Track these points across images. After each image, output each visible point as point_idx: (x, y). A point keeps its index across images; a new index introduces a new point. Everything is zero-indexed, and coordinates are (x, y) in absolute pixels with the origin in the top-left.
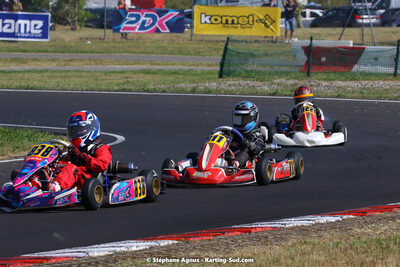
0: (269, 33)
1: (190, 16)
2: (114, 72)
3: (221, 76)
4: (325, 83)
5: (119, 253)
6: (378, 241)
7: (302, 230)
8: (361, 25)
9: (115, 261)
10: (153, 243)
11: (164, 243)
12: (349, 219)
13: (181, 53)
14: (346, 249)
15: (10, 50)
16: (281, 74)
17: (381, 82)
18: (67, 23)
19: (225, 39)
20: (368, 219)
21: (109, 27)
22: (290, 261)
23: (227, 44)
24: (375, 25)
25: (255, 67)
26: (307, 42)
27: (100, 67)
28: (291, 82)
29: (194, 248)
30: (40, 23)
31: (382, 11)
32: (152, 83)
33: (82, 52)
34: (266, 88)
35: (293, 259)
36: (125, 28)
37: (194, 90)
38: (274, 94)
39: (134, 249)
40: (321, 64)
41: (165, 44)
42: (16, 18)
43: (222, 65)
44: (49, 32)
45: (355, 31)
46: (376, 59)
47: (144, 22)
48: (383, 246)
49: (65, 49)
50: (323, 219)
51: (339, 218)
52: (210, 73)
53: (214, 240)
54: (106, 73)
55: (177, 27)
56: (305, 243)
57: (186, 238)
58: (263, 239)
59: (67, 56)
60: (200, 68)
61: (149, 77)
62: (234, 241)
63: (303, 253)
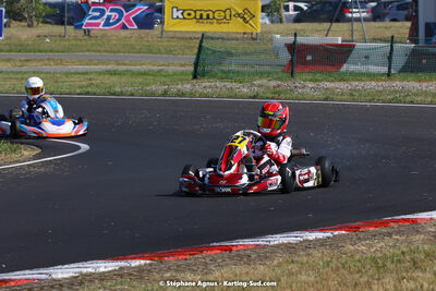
0: (248, 29)
1: (161, 10)
2: (76, 73)
3: (195, 77)
4: (311, 85)
5: (90, 274)
6: (374, 260)
7: (289, 247)
8: (350, 20)
9: (81, 283)
10: (122, 264)
11: (136, 263)
12: (340, 236)
13: (150, 51)
14: (338, 269)
16: (261, 75)
17: (373, 83)
18: (22, 19)
19: (200, 36)
20: (361, 235)
21: (70, 24)
23: (201, 42)
24: (366, 20)
25: (233, 68)
26: (290, 39)
27: (60, 68)
28: (273, 83)
29: (169, 268)
31: (374, 4)
32: (119, 85)
33: (40, 51)
34: (245, 90)
36: (88, 24)
37: (165, 93)
38: (254, 97)
39: (102, 270)
40: (306, 64)
41: (133, 41)
43: (196, 65)
44: (3, 29)
45: (344, 26)
46: (367, 57)
47: (109, 18)
48: (379, 266)
49: (21, 47)
50: (312, 236)
51: (329, 234)
52: (182, 73)
53: (191, 259)
54: (67, 74)
55: (145, 22)
56: (293, 262)
57: (160, 257)
58: (245, 258)
59: (23, 56)
61: (114, 79)
62: (213, 260)
63: (291, 274)
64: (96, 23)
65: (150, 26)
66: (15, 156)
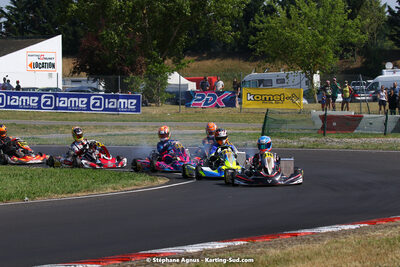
0: (296, 107)
2: (187, 135)
4: (336, 140)
5: (210, 250)
6: (388, 241)
7: (333, 234)
8: (359, 101)
10: (230, 243)
11: (238, 243)
12: (364, 227)
13: (233, 121)
14: (365, 246)
15: (113, 121)
16: (305, 135)
17: (376, 139)
18: (154, 102)
19: (266, 111)
20: (378, 227)
21: (183, 104)
22: (327, 253)
23: (267, 115)
24: (369, 101)
25: (287, 130)
26: (323, 113)
28: (314, 139)
29: (259, 247)
30: (135, 101)
31: (373, 92)
34: (295, 144)
35: (329, 252)
36: (194, 104)
39: (217, 247)
40: (333, 129)
41: (222, 115)
42: (118, 98)
43: (263, 129)
44: (142, 108)
45: (356, 105)
46: (371, 124)
47: (207, 100)
48: (391, 243)
49: (153, 119)
50: (347, 227)
51: (357, 226)
52: (254, 134)
53: (273, 241)
55: (230, 103)
56: (337, 242)
58: (305, 240)
60: (247, 131)
62: (287, 242)
63: (337, 248)
64: (198, 103)
65: (234, 105)
66: (156, 183)
